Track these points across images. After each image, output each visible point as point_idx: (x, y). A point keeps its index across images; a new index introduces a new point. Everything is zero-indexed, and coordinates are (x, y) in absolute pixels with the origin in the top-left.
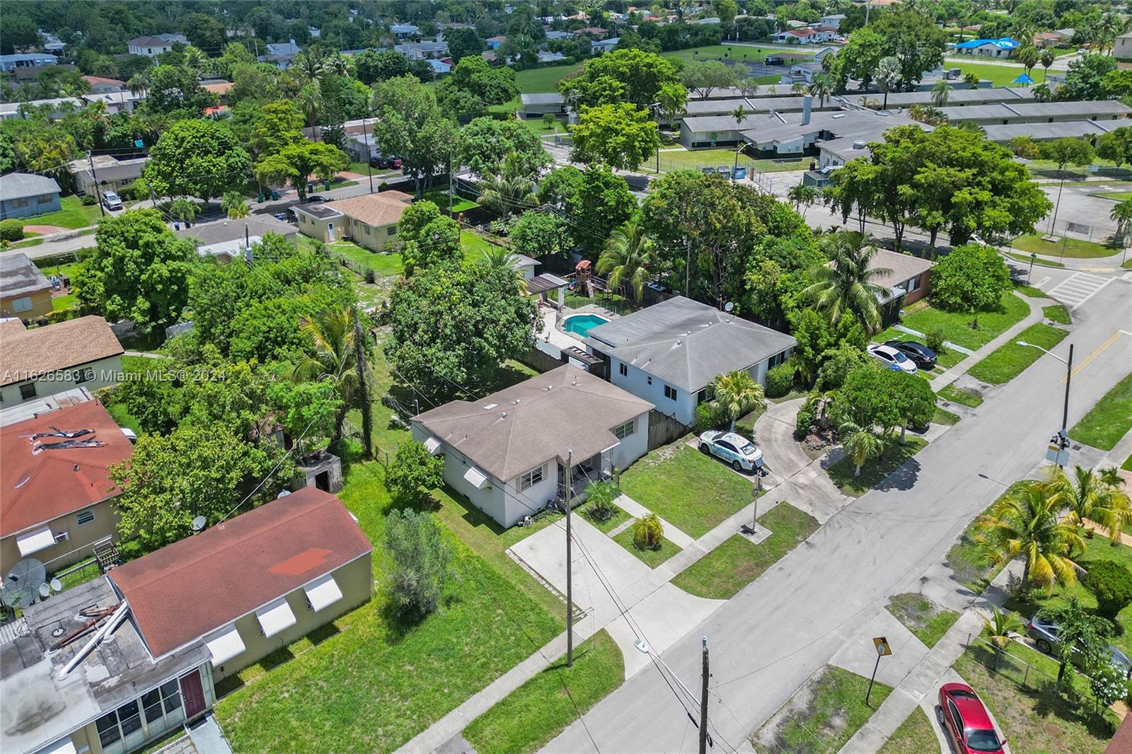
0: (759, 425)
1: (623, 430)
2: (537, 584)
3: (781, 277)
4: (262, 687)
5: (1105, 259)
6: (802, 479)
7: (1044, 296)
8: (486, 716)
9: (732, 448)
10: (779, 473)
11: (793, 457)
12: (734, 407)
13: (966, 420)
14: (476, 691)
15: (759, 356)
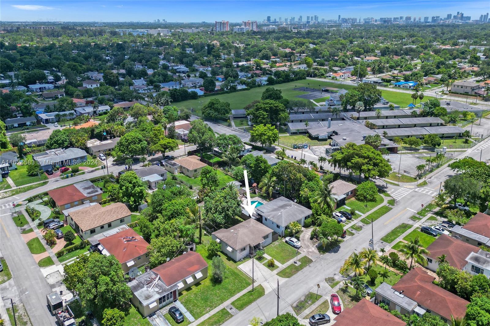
0: (301, 236)
1: (265, 237)
2: (245, 274)
3: (309, 194)
4: (187, 295)
5: (413, 183)
6: (310, 250)
7: (390, 196)
8: (235, 301)
9: (293, 242)
10: (305, 249)
11: (309, 244)
12: (294, 231)
13: (356, 235)
14: (233, 296)
15: (302, 216)
